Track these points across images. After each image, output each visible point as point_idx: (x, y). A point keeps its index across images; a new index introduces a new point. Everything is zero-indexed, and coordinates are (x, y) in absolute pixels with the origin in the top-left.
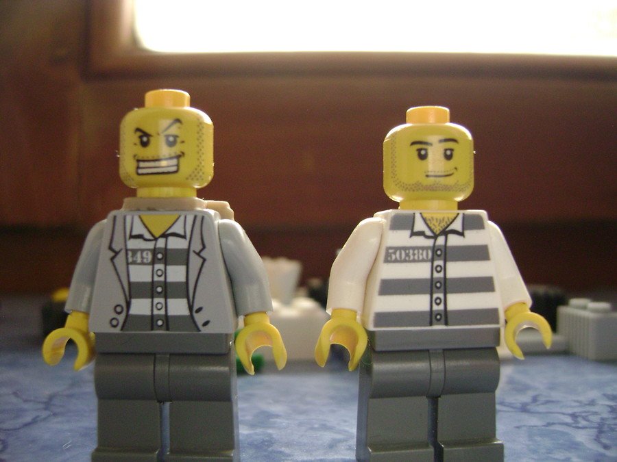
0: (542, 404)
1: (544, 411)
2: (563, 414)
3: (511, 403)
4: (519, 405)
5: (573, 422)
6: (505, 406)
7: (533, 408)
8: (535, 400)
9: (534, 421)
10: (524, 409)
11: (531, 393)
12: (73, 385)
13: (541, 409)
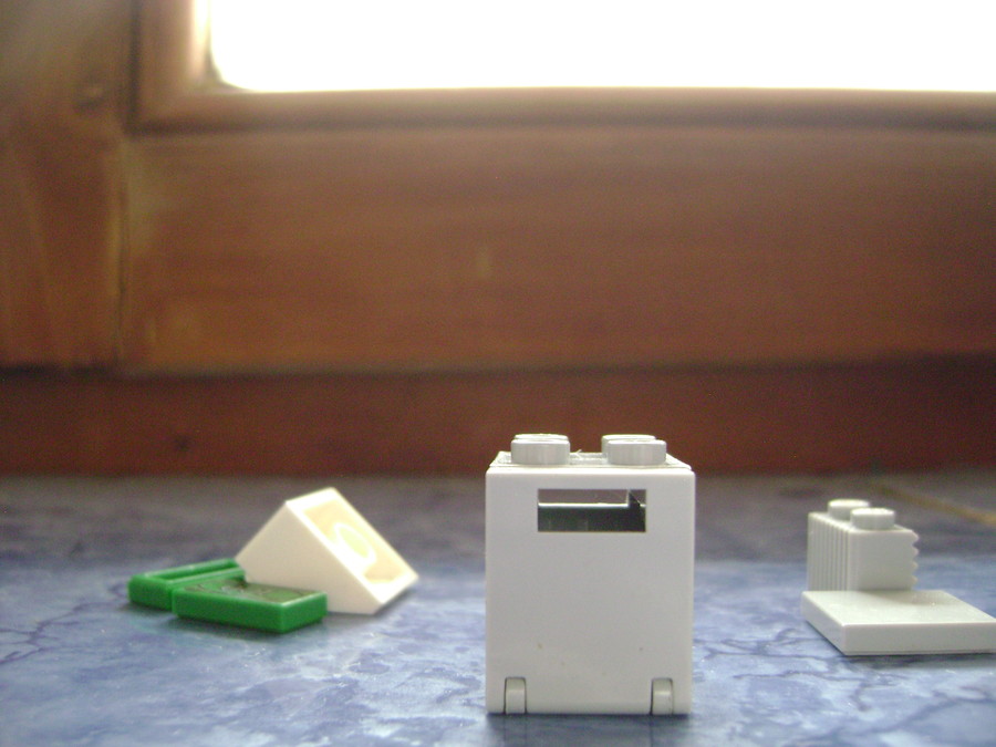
0: (790, 643)
1: (789, 653)
2: (817, 658)
3: (741, 642)
4: (754, 645)
5: (827, 670)
6: (731, 645)
7: (773, 649)
8: (780, 637)
9: (767, 668)
10: (760, 650)
11: (778, 628)
12: (78, 609)
13: (785, 651)
